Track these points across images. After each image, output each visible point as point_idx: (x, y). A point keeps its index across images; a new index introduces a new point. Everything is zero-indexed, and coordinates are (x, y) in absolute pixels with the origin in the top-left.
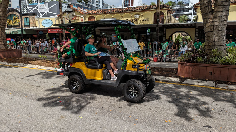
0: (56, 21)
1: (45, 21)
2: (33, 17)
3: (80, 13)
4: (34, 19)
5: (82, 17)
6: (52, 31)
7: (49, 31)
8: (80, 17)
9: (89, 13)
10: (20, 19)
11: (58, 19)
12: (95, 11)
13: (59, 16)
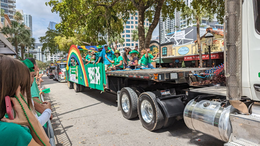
0: (192, 48)
1: (181, 49)
2: (170, 46)
3: (221, 36)
4: (171, 48)
5: (223, 40)
6: (188, 58)
7: (185, 58)
8: (220, 41)
10: (159, 50)
11: (195, 46)
13: (197, 42)
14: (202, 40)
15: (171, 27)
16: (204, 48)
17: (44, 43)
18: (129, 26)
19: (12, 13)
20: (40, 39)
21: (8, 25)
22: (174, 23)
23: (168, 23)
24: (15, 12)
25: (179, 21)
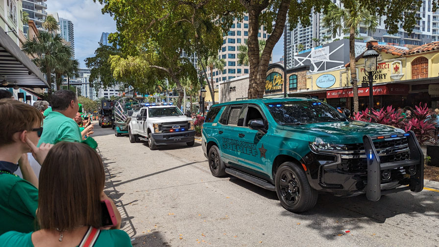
0: (341, 76)
2: (303, 72)
3: (393, 55)
4: (304, 77)
5: (395, 63)
6: (334, 94)
7: (329, 94)
8: (391, 64)
9: (415, 51)
10: (283, 79)
11: (346, 72)
12: (428, 47)
13: (349, 66)
14: (358, 63)
15: (305, 40)
16: (361, 76)
17: (92, 67)
18: (234, 40)
19: (42, 18)
20: (87, 62)
21: (34, 38)
22: (310, 33)
23: (301, 34)
24: (46, 16)
25: (319, 30)
